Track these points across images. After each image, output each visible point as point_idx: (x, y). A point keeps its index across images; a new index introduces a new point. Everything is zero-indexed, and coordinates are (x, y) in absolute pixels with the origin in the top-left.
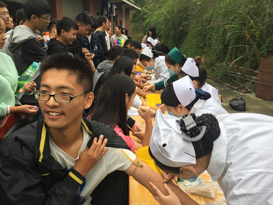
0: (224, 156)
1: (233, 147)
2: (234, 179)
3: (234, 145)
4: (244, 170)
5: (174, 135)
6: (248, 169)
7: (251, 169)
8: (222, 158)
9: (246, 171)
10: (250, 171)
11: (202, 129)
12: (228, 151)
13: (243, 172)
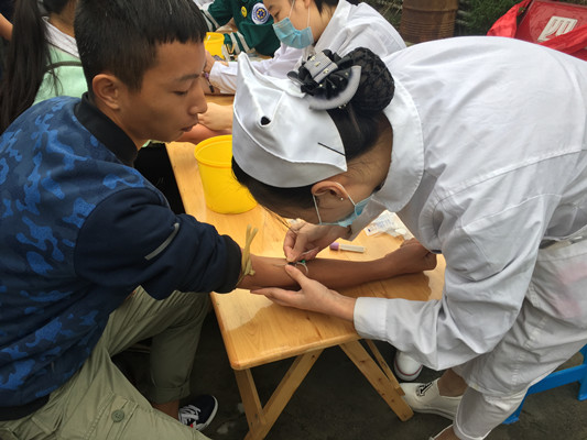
0: (419, 152)
1: (436, 128)
2: (457, 202)
3: (440, 123)
4: (477, 175)
5: (287, 102)
6: (484, 172)
7: (492, 169)
8: (415, 160)
9: (482, 178)
10: (489, 175)
11: (351, 74)
12: (427, 142)
13: (475, 181)
